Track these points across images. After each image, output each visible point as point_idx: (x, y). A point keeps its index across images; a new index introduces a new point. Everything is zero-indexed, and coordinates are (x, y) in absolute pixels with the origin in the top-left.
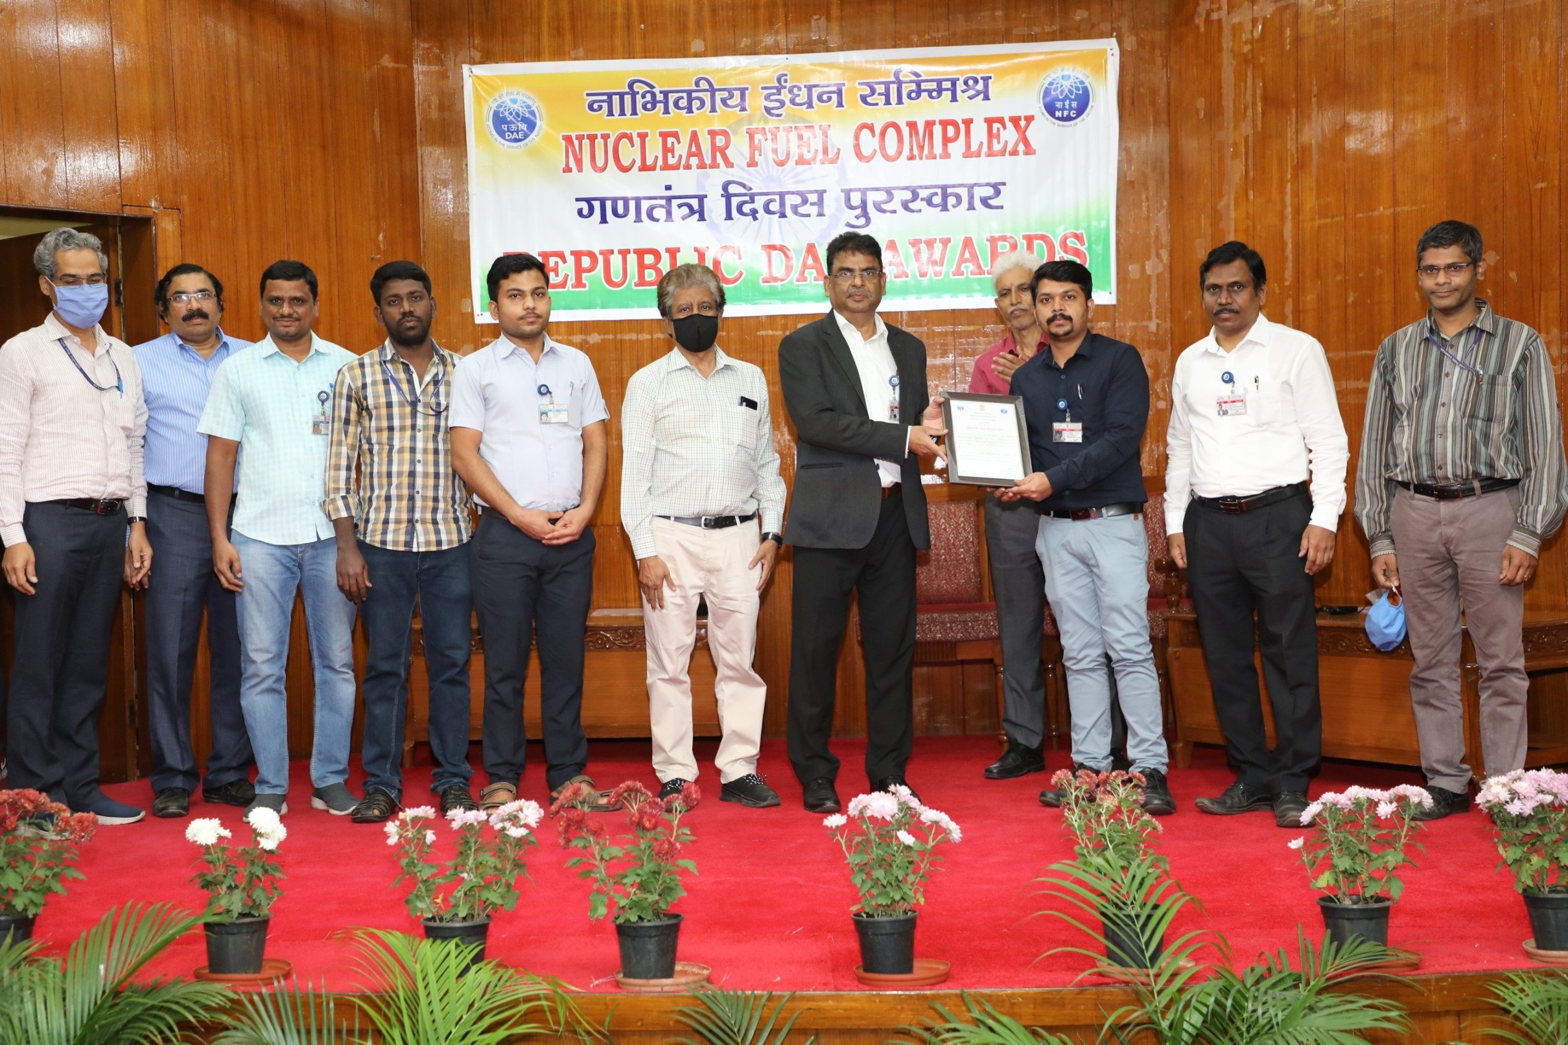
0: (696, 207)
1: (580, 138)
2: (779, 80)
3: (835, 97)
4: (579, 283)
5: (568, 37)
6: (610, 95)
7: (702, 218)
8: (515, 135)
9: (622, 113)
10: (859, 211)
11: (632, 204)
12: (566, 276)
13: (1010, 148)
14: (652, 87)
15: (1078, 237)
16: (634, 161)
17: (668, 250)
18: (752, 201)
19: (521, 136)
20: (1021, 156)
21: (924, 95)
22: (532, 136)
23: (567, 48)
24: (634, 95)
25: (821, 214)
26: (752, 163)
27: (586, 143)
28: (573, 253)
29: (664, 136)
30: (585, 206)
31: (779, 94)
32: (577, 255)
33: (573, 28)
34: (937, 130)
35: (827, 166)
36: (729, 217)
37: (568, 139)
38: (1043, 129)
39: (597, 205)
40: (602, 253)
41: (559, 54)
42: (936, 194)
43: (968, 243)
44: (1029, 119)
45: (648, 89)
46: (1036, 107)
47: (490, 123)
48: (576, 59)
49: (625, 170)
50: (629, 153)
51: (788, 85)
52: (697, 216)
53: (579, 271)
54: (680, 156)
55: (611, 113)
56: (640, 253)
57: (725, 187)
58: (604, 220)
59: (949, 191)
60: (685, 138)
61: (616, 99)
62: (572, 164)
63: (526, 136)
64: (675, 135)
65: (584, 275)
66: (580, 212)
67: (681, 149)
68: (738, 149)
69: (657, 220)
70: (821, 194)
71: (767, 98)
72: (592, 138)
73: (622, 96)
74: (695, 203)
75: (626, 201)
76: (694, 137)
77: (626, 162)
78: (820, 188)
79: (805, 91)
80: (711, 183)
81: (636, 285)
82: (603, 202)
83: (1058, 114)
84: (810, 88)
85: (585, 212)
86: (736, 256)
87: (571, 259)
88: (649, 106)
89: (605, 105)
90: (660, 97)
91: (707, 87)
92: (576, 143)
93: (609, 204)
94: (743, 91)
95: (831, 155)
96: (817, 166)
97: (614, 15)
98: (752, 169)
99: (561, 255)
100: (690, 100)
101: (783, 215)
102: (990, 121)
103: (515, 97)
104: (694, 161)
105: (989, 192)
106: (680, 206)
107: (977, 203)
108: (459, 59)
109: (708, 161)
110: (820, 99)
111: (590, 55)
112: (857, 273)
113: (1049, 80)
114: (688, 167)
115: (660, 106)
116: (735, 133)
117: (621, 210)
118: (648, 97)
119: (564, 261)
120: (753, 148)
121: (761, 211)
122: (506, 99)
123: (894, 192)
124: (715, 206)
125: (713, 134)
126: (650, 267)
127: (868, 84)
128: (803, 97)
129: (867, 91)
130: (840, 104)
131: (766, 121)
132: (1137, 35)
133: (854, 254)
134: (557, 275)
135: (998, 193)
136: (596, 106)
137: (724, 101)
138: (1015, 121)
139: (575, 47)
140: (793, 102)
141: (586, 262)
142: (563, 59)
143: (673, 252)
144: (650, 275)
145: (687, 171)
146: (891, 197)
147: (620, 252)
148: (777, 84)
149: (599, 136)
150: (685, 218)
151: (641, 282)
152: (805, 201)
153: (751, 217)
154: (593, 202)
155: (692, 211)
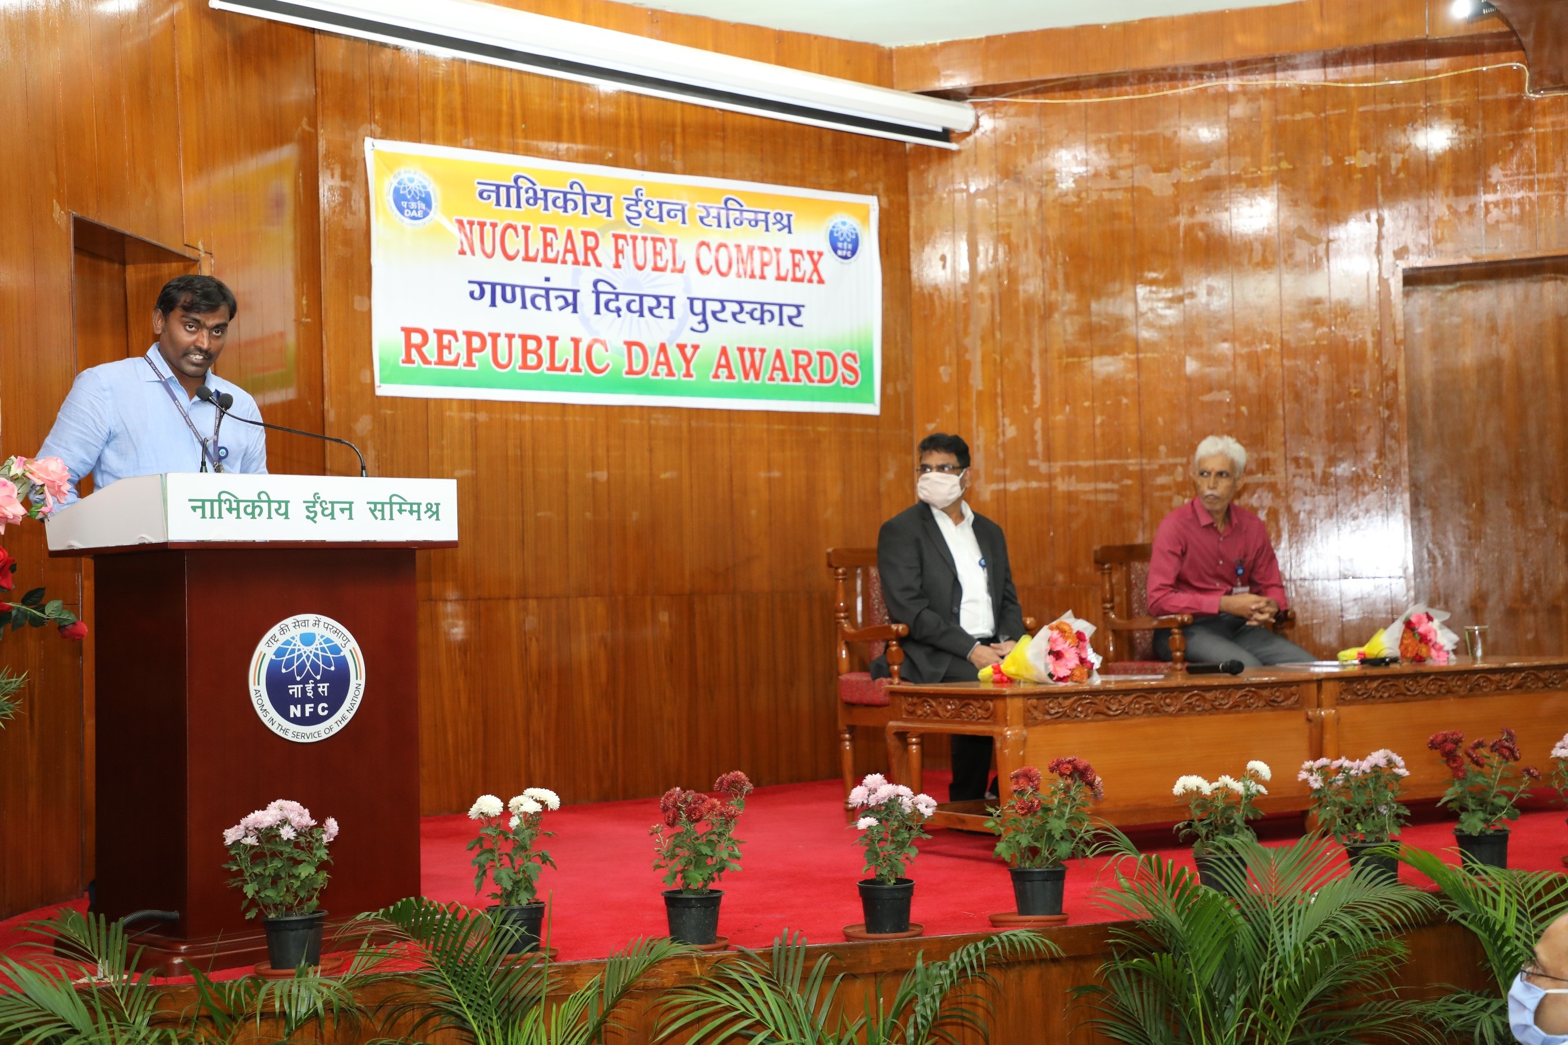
0: (570, 300)
1: (471, 223)
2: (637, 194)
3: (680, 214)
4: (470, 363)
5: (460, 127)
6: (498, 187)
7: (575, 311)
8: (414, 213)
9: (508, 205)
10: (700, 318)
11: (518, 291)
12: (458, 355)
13: (807, 277)
14: (534, 184)
15: (854, 357)
16: (518, 252)
17: (549, 338)
18: (617, 299)
19: (420, 214)
20: (815, 285)
21: (746, 222)
22: (432, 213)
23: (459, 137)
24: (519, 189)
25: (671, 317)
26: (617, 266)
27: (476, 228)
28: (465, 333)
29: (545, 230)
30: (476, 289)
31: (637, 205)
32: (469, 335)
33: (465, 118)
34: (757, 253)
35: (677, 275)
36: (598, 312)
37: (460, 222)
38: (830, 263)
39: (488, 289)
40: (490, 334)
41: (451, 141)
42: (756, 309)
43: (778, 354)
44: (820, 254)
45: (530, 185)
46: (825, 247)
47: (391, 198)
48: (468, 147)
49: (510, 258)
50: (515, 244)
51: (644, 199)
52: (571, 308)
53: (470, 350)
54: (558, 252)
55: (498, 203)
56: (524, 338)
57: (595, 284)
58: (493, 304)
59: (766, 307)
60: (562, 235)
61: (503, 190)
62: (466, 248)
63: (426, 214)
64: (553, 231)
65: (474, 355)
66: (472, 294)
67: (559, 245)
68: (606, 251)
69: (539, 309)
70: (671, 299)
71: (628, 208)
72: (482, 225)
73: (508, 188)
74: (569, 296)
75: (513, 287)
76: (569, 236)
77: (511, 252)
78: (671, 294)
79: (657, 206)
80: (583, 278)
81: (520, 368)
82: (493, 286)
83: (840, 252)
84: (661, 204)
85: (477, 294)
86: (603, 349)
87: (463, 339)
88: (531, 201)
89: (493, 195)
90: (540, 194)
91: (579, 191)
92: (467, 227)
93: (499, 289)
94: (608, 198)
95: (679, 266)
96: (668, 272)
97: (500, 112)
98: (617, 270)
99: (454, 334)
100: (566, 201)
101: (642, 315)
102: (794, 252)
103: (411, 176)
104: (570, 257)
105: (793, 311)
106: (557, 297)
107: (785, 320)
108: (361, 131)
109: (581, 259)
110: (668, 214)
111: (478, 146)
113: (832, 224)
114: (564, 262)
115: (541, 203)
116: (603, 236)
117: (509, 296)
118: (531, 193)
119: (457, 340)
120: (618, 252)
121: (624, 311)
122: (405, 177)
123: (726, 304)
124: (587, 300)
125: (586, 234)
126: (531, 352)
127: (704, 207)
128: (655, 212)
129: (704, 214)
130: (684, 222)
131: (629, 229)
132: (888, 196)
134: (450, 353)
135: (799, 314)
136: (485, 195)
137: (593, 205)
138: (811, 253)
139: (467, 135)
140: (648, 214)
141: (476, 342)
142: (456, 146)
143: (553, 340)
144: (532, 360)
145: (564, 266)
146: (723, 309)
147: (507, 335)
148: (634, 197)
149: (488, 224)
150: (561, 309)
151: (525, 366)
152: (659, 304)
153: (615, 314)
154: (485, 286)
155: (567, 304)
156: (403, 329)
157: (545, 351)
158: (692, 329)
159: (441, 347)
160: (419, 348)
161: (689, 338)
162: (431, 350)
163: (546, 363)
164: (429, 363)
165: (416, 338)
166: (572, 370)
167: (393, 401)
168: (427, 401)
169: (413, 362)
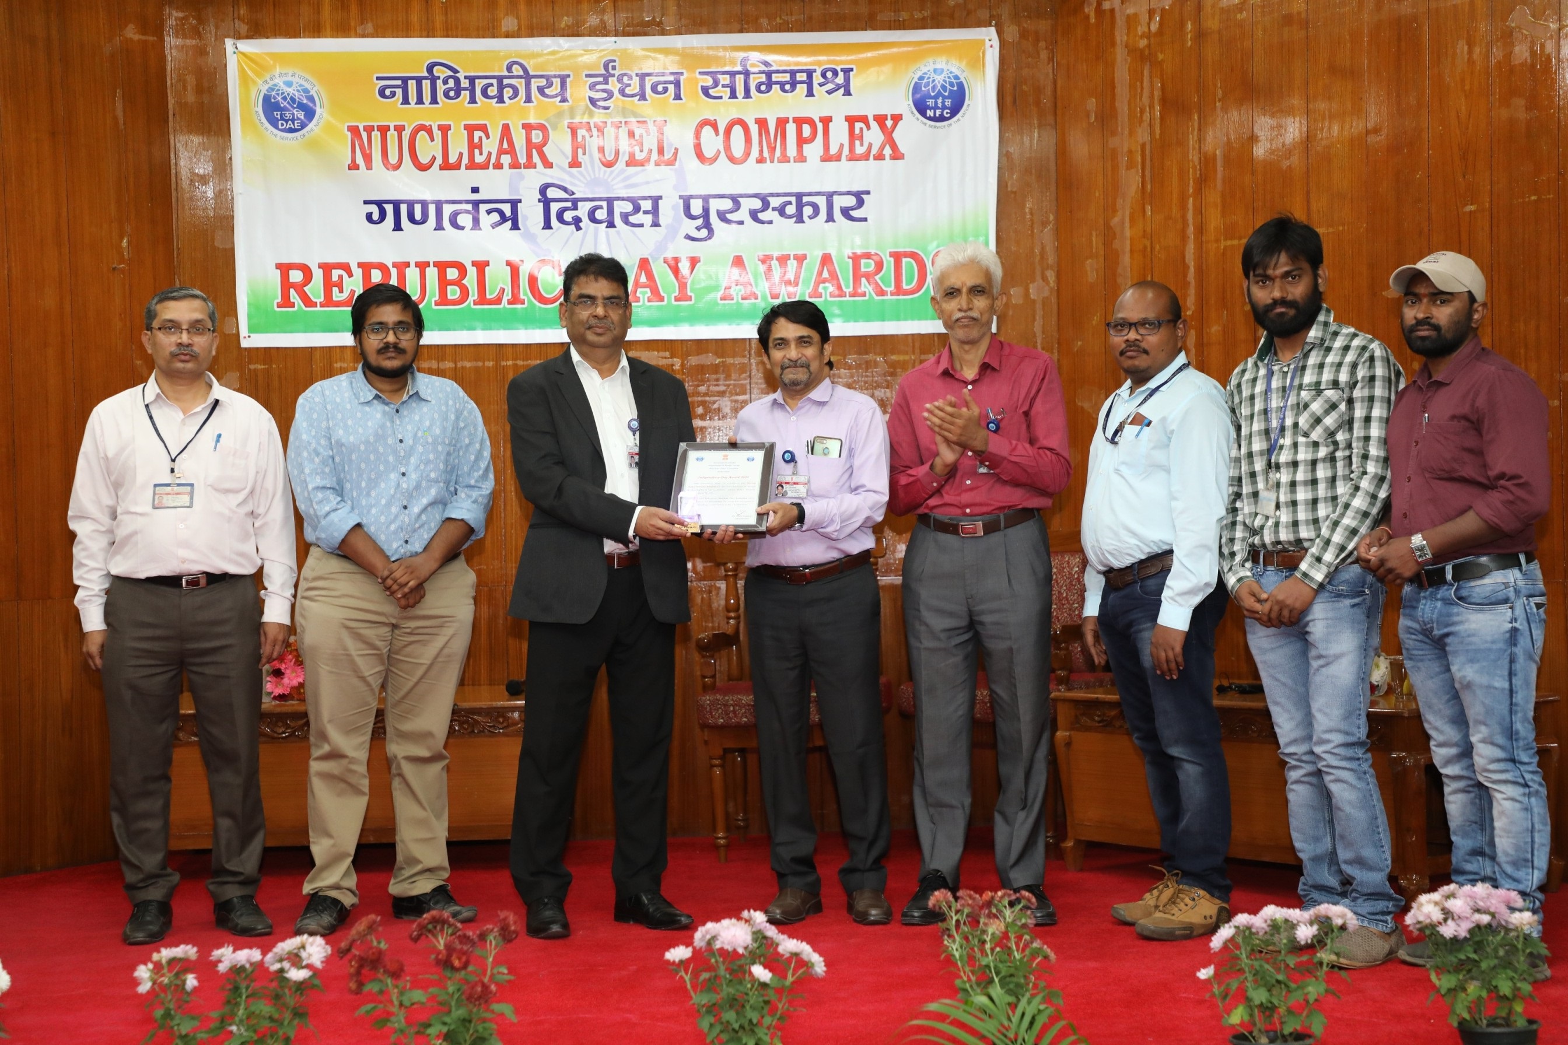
0: (508, 213)
1: (369, 129)
2: (606, 67)
3: (671, 88)
5: (354, 9)
6: (405, 80)
7: (515, 226)
8: (290, 125)
9: (420, 101)
10: (700, 222)
11: (432, 209)
13: (874, 151)
14: (456, 71)
16: (434, 158)
17: (475, 263)
18: (575, 208)
19: (297, 125)
20: (888, 162)
21: (776, 88)
22: (311, 125)
23: (353, 24)
24: (434, 80)
25: (656, 223)
26: (575, 164)
27: (376, 135)
28: (361, 265)
29: (470, 129)
30: (375, 210)
31: (607, 83)
32: (367, 267)
34: (791, 128)
35: (663, 168)
36: (547, 225)
37: (354, 130)
38: (912, 130)
39: (389, 209)
40: (395, 265)
41: (343, 30)
42: (790, 203)
43: (826, 259)
44: (897, 118)
45: (450, 73)
46: (905, 106)
47: (260, 109)
48: (363, 36)
49: (423, 168)
50: (428, 149)
51: (617, 73)
52: (509, 224)
54: (490, 154)
55: (406, 101)
56: (442, 267)
57: (543, 190)
58: (398, 227)
59: (805, 199)
60: (495, 133)
61: (412, 85)
62: (360, 160)
63: (303, 126)
64: (483, 128)
66: (369, 217)
67: (491, 145)
68: (559, 146)
69: (463, 228)
70: (656, 200)
71: (592, 87)
72: (384, 130)
73: (419, 80)
74: (507, 209)
75: (424, 204)
76: (506, 129)
77: (424, 160)
78: (654, 194)
79: (636, 81)
80: (526, 185)
81: (437, 304)
82: (396, 205)
83: (930, 113)
84: (642, 77)
85: (376, 217)
87: (358, 273)
88: (452, 94)
89: (399, 92)
90: (465, 83)
91: (521, 73)
92: (364, 135)
93: (404, 208)
94: (563, 79)
95: (668, 155)
96: (651, 167)
98: (574, 170)
99: (346, 267)
100: (501, 88)
101: (611, 225)
102: (851, 120)
103: (289, 78)
104: (506, 159)
105: (851, 201)
106: (489, 212)
107: (837, 214)
108: (221, 32)
109: (522, 159)
110: (654, 89)
111: (381, 32)
112: (600, 301)
113: (919, 74)
114: (498, 166)
115: (465, 94)
116: (555, 128)
117: (418, 216)
118: (451, 83)
119: (350, 275)
120: (577, 146)
121: (585, 220)
122: (279, 81)
123: (740, 200)
124: (531, 212)
125: (528, 127)
126: (453, 283)
127: (710, 74)
128: (634, 87)
129: (709, 82)
130: (678, 97)
131: (591, 114)
132: (1019, 25)
133: (596, 280)
134: (341, 291)
135: (860, 203)
136: (388, 92)
137: (541, 90)
138: (881, 120)
139: (363, 21)
140: (622, 92)
142: (348, 36)
143: (481, 266)
144: (453, 292)
145: (497, 171)
146: (737, 206)
147: (417, 264)
148: (603, 72)
149: (392, 128)
150: (495, 225)
151: (443, 300)
152: (637, 209)
153: (573, 227)
154: (385, 206)
155: (504, 218)
156: (279, 266)
157: (471, 280)
158: (689, 237)
159: (328, 285)
160: (300, 288)
161: (684, 250)
162: (316, 289)
163: (473, 295)
164: (315, 305)
165: (296, 276)
166: (510, 303)
167: (268, 353)
168: (312, 349)
169: (293, 305)
